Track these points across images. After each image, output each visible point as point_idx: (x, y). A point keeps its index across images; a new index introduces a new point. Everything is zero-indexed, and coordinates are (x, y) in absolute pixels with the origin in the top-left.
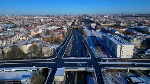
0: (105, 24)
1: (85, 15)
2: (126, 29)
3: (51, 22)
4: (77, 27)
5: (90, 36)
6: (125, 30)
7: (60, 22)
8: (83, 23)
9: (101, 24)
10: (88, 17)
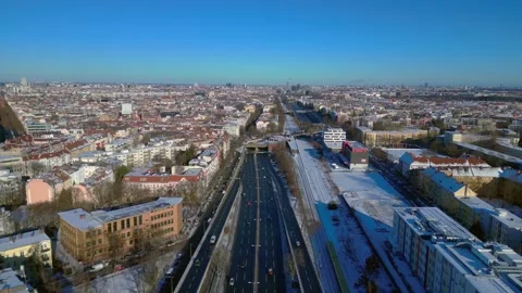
0: (381, 133)
1: (298, 87)
2: (496, 173)
3: (164, 115)
4: (263, 144)
5: (327, 202)
6: (491, 174)
7: (200, 117)
8: (290, 124)
9: (365, 131)
10: (307, 93)
